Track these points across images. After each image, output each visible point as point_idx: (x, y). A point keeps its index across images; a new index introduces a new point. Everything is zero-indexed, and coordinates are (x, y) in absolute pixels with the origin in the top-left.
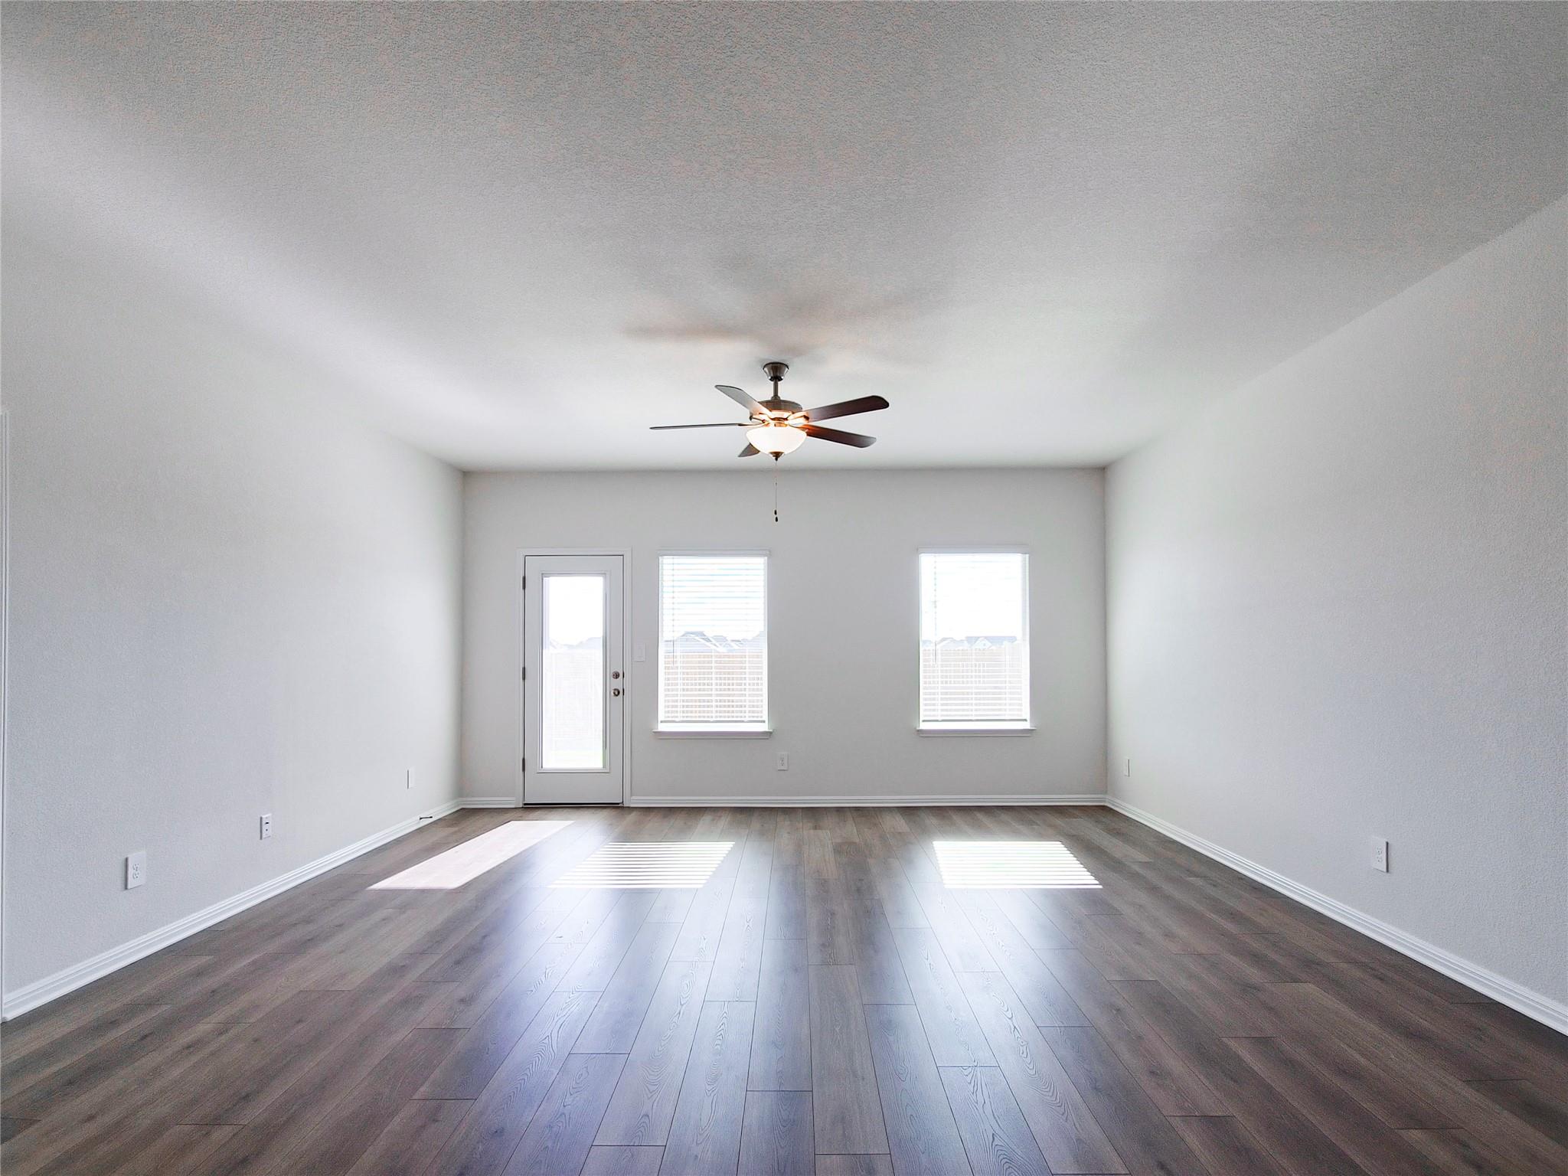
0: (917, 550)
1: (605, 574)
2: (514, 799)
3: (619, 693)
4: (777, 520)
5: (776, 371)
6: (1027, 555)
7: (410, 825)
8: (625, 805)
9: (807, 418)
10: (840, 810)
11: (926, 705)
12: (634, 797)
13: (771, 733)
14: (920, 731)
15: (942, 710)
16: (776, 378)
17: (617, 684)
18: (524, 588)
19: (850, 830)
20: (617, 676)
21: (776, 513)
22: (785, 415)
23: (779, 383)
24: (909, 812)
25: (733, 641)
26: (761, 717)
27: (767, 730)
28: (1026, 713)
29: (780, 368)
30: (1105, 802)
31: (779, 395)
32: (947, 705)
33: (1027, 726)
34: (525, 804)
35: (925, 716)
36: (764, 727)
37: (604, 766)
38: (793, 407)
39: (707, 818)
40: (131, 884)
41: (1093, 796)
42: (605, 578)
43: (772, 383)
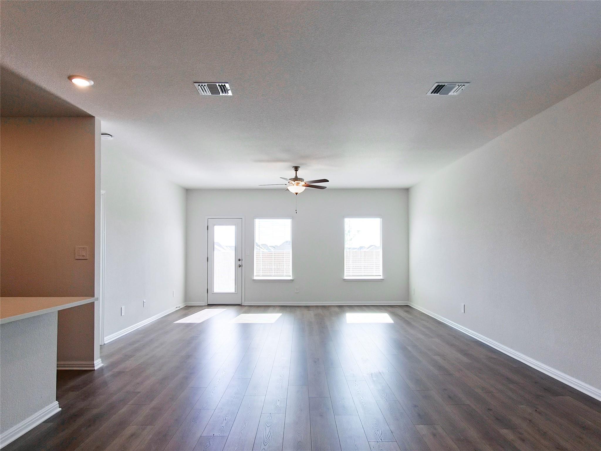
0: (344, 217)
1: (235, 225)
2: (204, 302)
3: (240, 266)
4: (296, 213)
5: (296, 169)
6: (382, 219)
7: (173, 309)
8: (242, 305)
9: (305, 183)
10: (317, 307)
11: (347, 270)
12: (245, 302)
13: (293, 280)
14: (344, 279)
15: (352, 272)
16: (296, 170)
17: (240, 263)
18: (208, 229)
19: (320, 311)
20: (240, 260)
21: (296, 211)
22: (299, 182)
23: (297, 172)
24: (340, 307)
25: (270, 246)
26: (290, 274)
27: (292, 279)
28: (381, 274)
29: (297, 168)
30: (408, 304)
31: (297, 175)
32: (354, 270)
33: (381, 278)
34: (208, 304)
35: (346, 274)
36: (291, 278)
37: (235, 291)
38: (301, 180)
39: (271, 309)
40: (122, 315)
41: (404, 302)
42: (236, 226)
43: (295, 172)
